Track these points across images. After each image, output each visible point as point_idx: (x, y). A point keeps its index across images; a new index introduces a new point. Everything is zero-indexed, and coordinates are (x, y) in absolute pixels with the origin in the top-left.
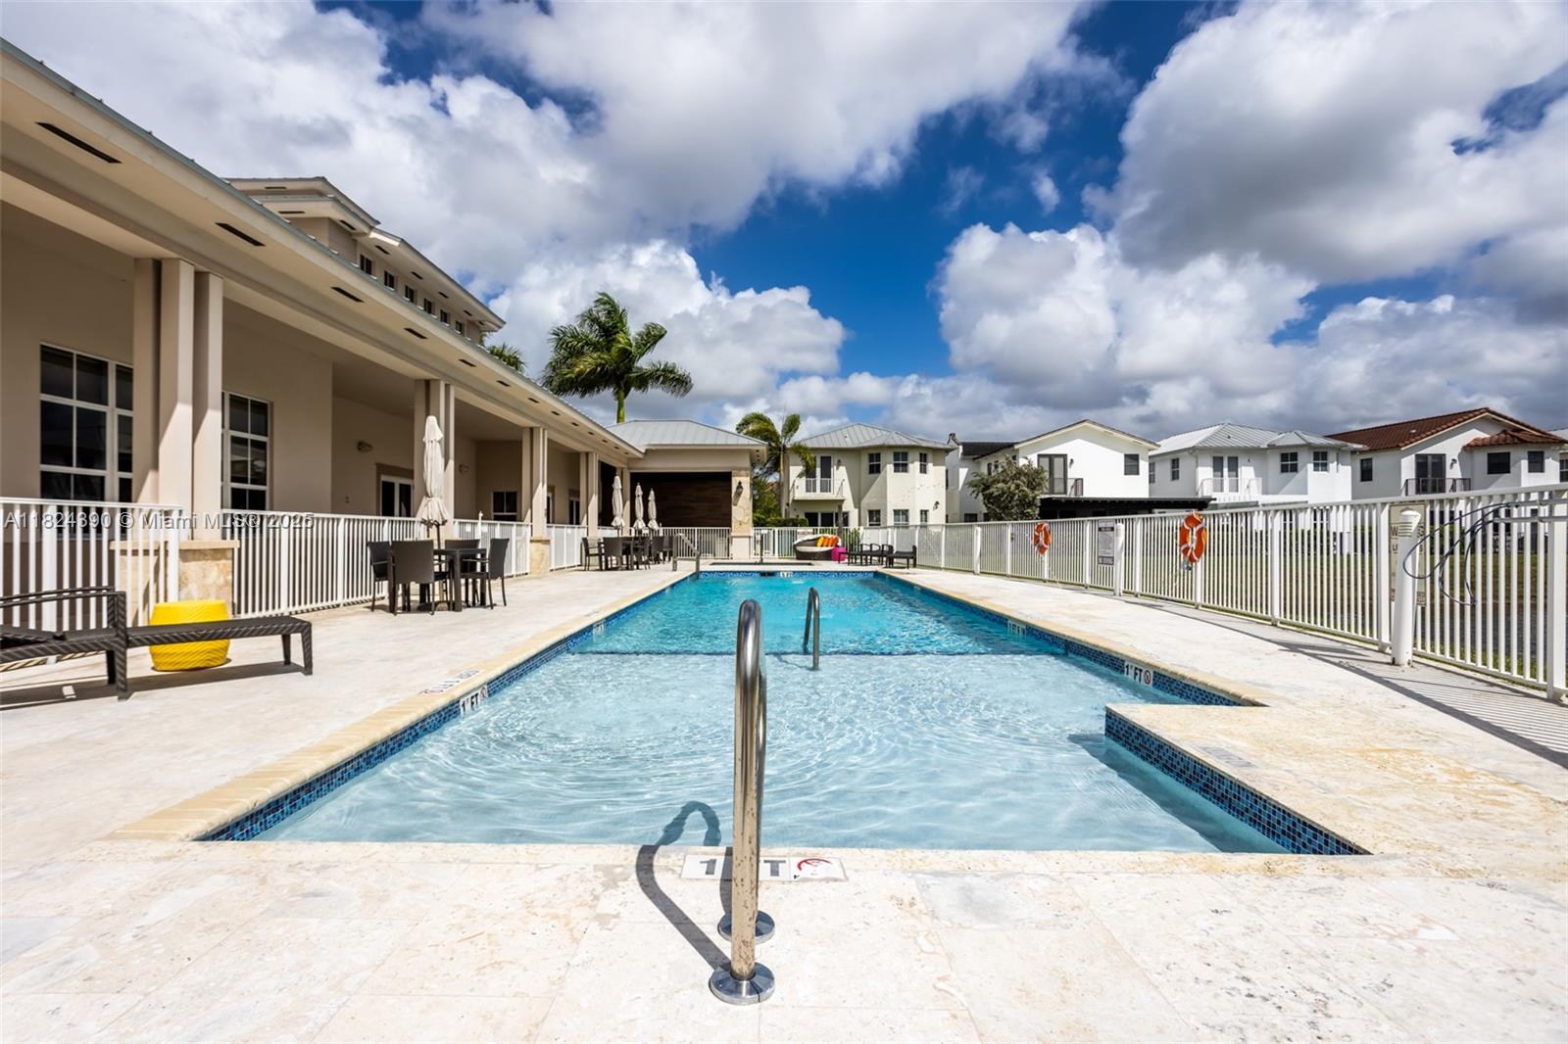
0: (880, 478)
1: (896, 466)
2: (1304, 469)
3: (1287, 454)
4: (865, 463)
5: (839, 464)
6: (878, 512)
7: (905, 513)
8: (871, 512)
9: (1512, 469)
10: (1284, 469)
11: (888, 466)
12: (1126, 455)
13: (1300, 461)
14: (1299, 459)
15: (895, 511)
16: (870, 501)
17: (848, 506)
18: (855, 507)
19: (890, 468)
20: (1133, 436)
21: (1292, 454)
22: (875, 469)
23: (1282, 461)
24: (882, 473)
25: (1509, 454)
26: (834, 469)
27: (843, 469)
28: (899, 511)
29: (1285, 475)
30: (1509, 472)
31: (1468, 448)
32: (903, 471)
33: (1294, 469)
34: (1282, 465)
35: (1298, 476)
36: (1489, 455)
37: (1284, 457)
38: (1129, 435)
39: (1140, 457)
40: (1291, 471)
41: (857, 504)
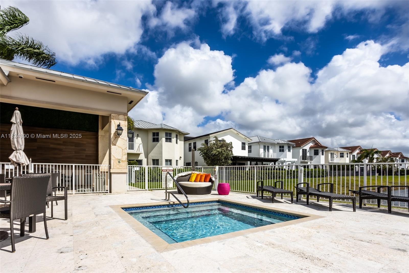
0: (159, 144)
1: (166, 139)
2: (286, 151)
3: (281, 146)
4: (151, 137)
5: (138, 136)
6: (158, 160)
7: (170, 161)
8: (154, 160)
9: (319, 154)
10: (280, 151)
11: (163, 138)
12: (242, 143)
13: (285, 149)
14: (284, 148)
15: (166, 160)
16: (153, 155)
17: (142, 157)
18: (145, 158)
19: (164, 139)
20: (245, 136)
21: (282, 146)
22: (156, 140)
23: (280, 148)
24: (160, 142)
25: (318, 150)
26: (135, 138)
27: (139, 139)
28: (167, 160)
29: (280, 152)
30: (318, 155)
31: (311, 148)
32: (169, 142)
33: (283, 151)
34: (280, 149)
35: (284, 153)
36: (314, 150)
37: (280, 147)
38: (244, 135)
39: (246, 144)
40: (282, 151)
41: (147, 156)
